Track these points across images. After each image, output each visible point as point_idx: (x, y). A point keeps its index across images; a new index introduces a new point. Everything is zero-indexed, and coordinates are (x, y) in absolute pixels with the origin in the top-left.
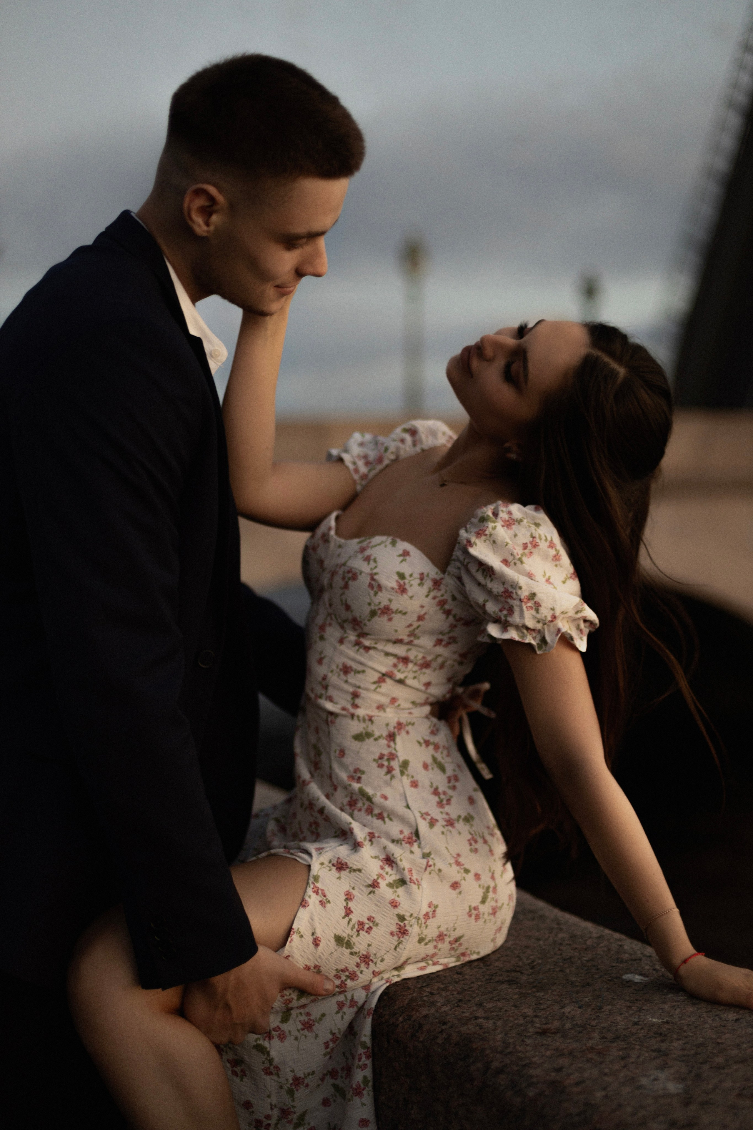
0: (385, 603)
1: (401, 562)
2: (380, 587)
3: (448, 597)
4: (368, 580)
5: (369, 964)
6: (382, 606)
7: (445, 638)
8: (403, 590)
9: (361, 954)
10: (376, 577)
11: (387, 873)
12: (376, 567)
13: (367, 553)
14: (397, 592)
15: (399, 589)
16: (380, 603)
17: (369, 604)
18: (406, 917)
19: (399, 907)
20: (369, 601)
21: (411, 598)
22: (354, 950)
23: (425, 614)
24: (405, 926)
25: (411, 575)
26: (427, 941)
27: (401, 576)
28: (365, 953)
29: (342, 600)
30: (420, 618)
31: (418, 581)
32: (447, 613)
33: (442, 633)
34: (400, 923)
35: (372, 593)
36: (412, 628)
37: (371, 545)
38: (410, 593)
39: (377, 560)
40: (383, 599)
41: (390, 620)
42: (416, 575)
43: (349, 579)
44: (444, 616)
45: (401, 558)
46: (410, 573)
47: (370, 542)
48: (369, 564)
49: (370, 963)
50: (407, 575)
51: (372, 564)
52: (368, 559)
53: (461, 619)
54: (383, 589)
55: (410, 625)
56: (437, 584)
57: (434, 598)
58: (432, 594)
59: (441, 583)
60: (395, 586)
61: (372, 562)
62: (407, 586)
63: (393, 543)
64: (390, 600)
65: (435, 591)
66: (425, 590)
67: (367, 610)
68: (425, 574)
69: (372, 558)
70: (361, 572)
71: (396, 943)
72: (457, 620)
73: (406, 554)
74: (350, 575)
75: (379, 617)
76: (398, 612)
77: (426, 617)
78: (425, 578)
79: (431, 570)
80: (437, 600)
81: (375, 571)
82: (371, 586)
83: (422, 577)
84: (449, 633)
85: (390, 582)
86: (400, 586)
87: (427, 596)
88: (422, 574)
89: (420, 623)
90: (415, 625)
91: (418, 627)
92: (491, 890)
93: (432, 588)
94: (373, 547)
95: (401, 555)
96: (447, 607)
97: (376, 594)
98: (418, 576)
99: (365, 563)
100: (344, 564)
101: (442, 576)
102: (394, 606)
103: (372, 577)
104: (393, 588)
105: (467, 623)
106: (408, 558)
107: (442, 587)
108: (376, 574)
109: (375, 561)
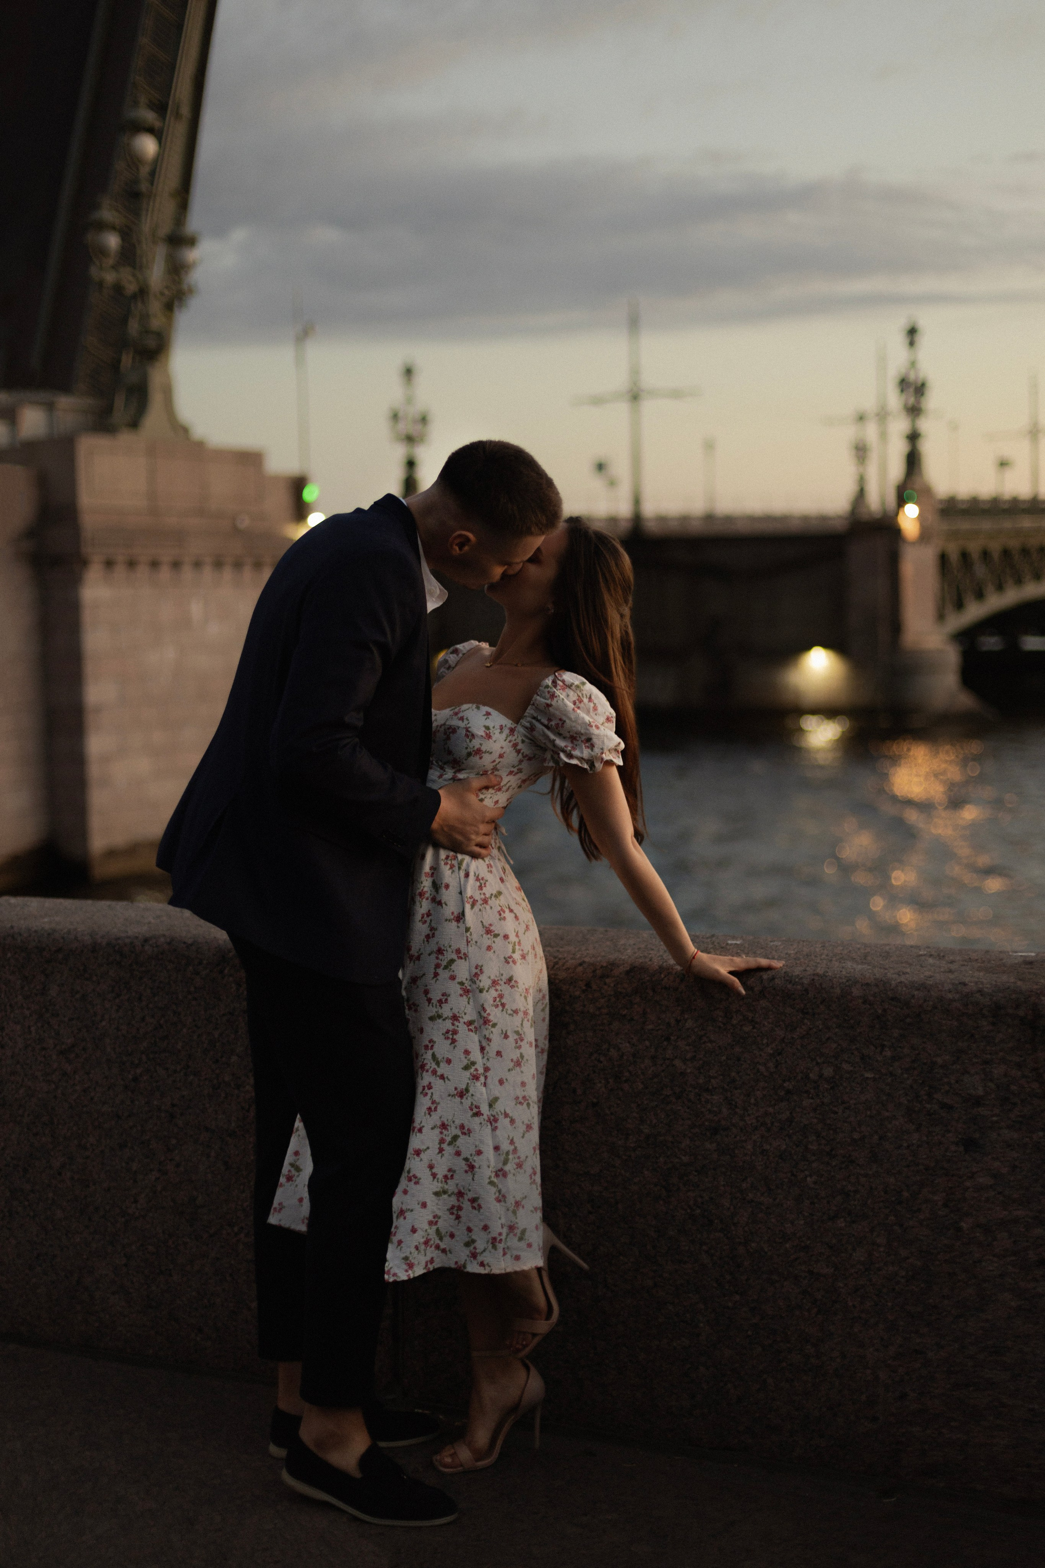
0: (477, 746)
1: (486, 719)
2: (473, 735)
3: (519, 740)
4: (464, 732)
5: (459, 1020)
6: (475, 749)
7: (515, 770)
8: (489, 736)
9: (450, 1017)
10: (469, 729)
11: (441, 960)
12: (469, 723)
13: (460, 715)
14: (485, 738)
15: (487, 736)
16: (474, 747)
17: (467, 748)
18: (464, 982)
19: (457, 978)
20: (466, 746)
21: (495, 741)
22: (444, 1018)
23: (504, 753)
24: (466, 987)
25: (494, 727)
26: (486, 989)
27: (487, 728)
28: (451, 1015)
29: (445, 749)
30: (501, 756)
31: (499, 731)
32: (518, 752)
33: (514, 767)
34: (462, 987)
35: (468, 740)
36: (495, 764)
37: (461, 710)
38: (494, 739)
39: (469, 718)
40: (476, 743)
41: (481, 758)
42: (498, 727)
43: (450, 733)
44: (516, 754)
45: (486, 717)
46: (493, 726)
47: (460, 709)
48: (463, 722)
49: (459, 1018)
50: (491, 727)
51: (466, 722)
52: (462, 719)
53: (527, 756)
54: (476, 737)
55: (494, 761)
56: (512, 731)
57: (510, 742)
58: (509, 739)
59: (515, 730)
60: (483, 734)
61: (465, 720)
62: (491, 734)
63: (478, 708)
64: (481, 744)
65: (510, 737)
66: (504, 736)
67: (464, 752)
68: (504, 725)
69: (465, 718)
70: (459, 727)
71: (467, 1000)
72: (524, 757)
73: (488, 714)
74: (451, 730)
75: (473, 756)
76: (486, 752)
77: (505, 755)
78: (504, 728)
79: (508, 723)
80: (512, 743)
81: (468, 726)
82: (467, 736)
83: (501, 728)
84: (518, 766)
85: (481, 732)
86: (487, 734)
87: (505, 740)
88: (502, 725)
89: (501, 759)
90: (498, 760)
91: (500, 762)
92: (517, 944)
93: (509, 734)
94: (463, 711)
95: (484, 715)
96: (518, 747)
97: (471, 741)
98: (499, 727)
99: (461, 722)
100: (444, 724)
101: (516, 725)
102: (483, 748)
103: (467, 730)
104: (482, 736)
105: (530, 759)
106: (490, 717)
107: (516, 733)
108: (470, 727)
109: (467, 719)
